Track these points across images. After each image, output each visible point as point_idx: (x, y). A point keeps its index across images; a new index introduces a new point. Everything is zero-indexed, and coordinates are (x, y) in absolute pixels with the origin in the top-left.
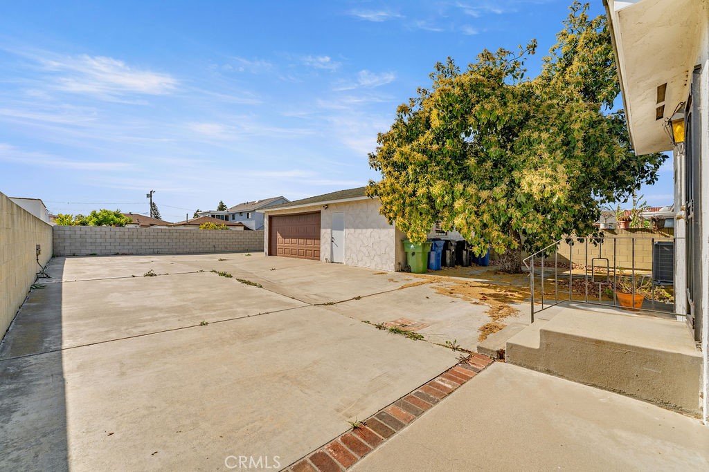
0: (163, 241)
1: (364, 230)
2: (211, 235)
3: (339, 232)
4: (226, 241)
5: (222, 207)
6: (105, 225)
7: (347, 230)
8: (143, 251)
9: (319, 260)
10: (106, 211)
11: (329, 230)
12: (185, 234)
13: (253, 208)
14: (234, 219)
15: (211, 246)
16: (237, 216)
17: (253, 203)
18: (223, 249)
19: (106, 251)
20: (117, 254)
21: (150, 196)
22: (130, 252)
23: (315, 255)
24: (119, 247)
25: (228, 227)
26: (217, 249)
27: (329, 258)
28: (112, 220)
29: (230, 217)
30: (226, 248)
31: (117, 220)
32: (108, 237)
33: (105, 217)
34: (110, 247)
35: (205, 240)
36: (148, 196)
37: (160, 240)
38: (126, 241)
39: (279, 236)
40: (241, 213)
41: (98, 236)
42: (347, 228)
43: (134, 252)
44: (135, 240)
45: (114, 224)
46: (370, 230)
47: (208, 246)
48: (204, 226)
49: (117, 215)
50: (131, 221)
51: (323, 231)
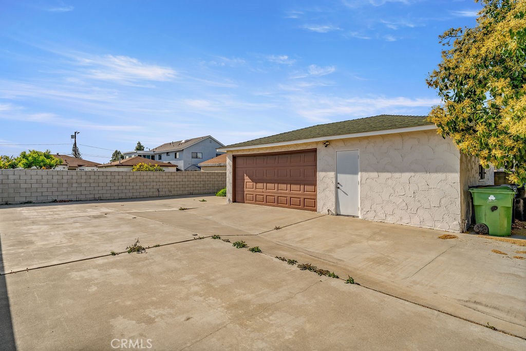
0: (105, 185)
1: (397, 175)
2: (155, 177)
3: (348, 177)
4: (170, 183)
5: (140, 147)
6: (34, 167)
7: (364, 174)
8: (83, 197)
9: (316, 210)
10: (35, 152)
11: (332, 174)
12: (128, 177)
13: (181, 147)
14: (160, 158)
15: (154, 190)
16: (164, 156)
17: (179, 143)
18: (168, 193)
19: (42, 198)
20: (55, 202)
21: (74, 137)
22: (70, 198)
23: (309, 205)
24: (57, 194)
25: (161, 168)
26: (161, 193)
27: (333, 209)
28: (43, 161)
29: (157, 157)
30: (170, 191)
31: (48, 161)
32: (44, 181)
33: (35, 159)
34: (46, 194)
35: (148, 184)
36: (72, 137)
37: (101, 184)
38: (65, 185)
39: (247, 179)
40: (167, 153)
41: (34, 181)
42: (364, 170)
43: (74, 198)
44: (75, 185)
45: (44, 165)
46: (407, 175)
47: (152, 190)
48: (138, 167)
49: (47, 156)
50: (61, 162)
51: (320, 175)
